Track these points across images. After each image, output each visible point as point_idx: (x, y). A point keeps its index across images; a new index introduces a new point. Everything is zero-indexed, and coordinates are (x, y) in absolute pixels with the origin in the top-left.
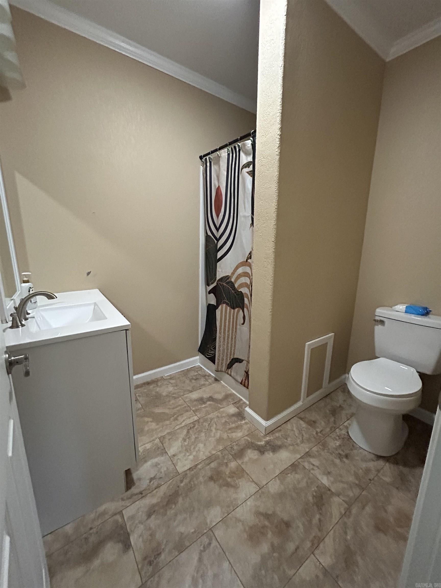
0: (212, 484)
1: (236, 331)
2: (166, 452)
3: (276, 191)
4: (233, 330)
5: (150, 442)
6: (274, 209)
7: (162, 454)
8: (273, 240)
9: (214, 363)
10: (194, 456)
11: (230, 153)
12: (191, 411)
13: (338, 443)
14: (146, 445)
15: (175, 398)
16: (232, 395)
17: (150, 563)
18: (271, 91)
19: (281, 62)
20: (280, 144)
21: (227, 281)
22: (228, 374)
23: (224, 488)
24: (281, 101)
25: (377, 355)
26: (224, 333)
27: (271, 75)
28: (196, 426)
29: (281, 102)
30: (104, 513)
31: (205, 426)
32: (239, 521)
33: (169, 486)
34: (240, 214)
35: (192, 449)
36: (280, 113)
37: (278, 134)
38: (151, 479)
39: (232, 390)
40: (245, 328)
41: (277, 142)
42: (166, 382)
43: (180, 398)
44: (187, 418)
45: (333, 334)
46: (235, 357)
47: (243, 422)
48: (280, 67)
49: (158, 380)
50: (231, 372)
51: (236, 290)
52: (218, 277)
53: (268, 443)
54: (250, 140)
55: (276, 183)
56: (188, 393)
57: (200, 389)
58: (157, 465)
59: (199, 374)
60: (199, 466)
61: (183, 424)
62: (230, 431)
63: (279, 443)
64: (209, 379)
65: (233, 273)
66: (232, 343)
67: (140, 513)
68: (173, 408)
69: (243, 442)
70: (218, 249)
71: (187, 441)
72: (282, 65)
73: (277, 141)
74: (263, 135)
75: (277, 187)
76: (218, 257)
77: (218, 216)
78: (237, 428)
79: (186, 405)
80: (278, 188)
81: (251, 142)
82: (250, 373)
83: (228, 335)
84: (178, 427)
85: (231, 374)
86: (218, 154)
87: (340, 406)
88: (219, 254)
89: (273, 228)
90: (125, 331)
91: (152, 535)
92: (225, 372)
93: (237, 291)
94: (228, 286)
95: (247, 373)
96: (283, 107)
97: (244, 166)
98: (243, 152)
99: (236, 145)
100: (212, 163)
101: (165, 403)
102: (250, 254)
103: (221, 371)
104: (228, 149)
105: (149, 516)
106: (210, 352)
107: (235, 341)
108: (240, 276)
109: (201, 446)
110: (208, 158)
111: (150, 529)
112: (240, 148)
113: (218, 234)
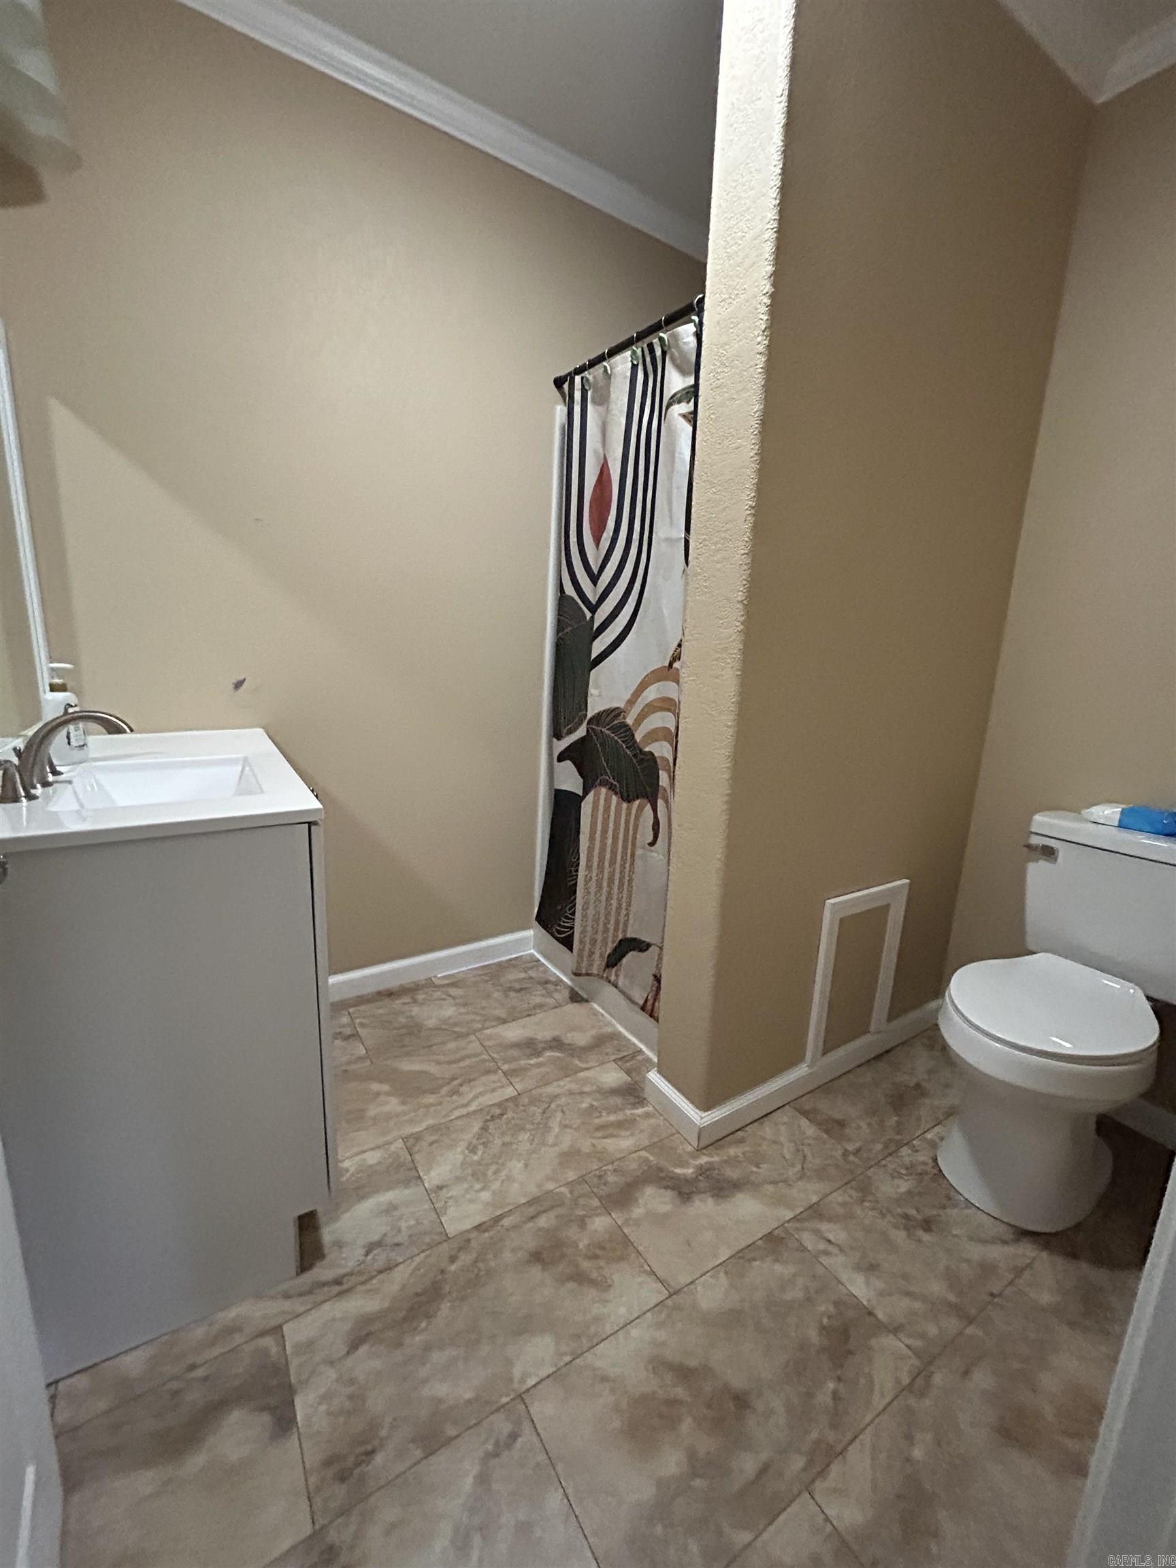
0: (536, 1272)
1: (632, 864)
2: (420, 1177)
4: (624, 860)
5: (379, 1147)
6: (747, 509)
7: (406, 1183)
8: (740, 597)
9: (571, 949)
10: (494, 1193)
11: (638, 364)
12: (500, 1072)
13: (904, 1186)
14: (365, 1155)
15: (459, 1036)
16: (616, 1036)
17: (342, 1477)
18: (751, 169)
19: (781, 84)
20: (769, 321)
21: (614, 723)
22: (609, 982)
23: (571, 1285)
24: (778, 197)
25: (1031, 947)
26: (601, 867)
27: (752, 122)
28: (510, 1114)
29: (776, 199)
30: (231, 1330)
31: (534, 1115)
32: (604, 1379)
33: (417, 1269)
34: (657, 534)
35: (490, 1173)
36: (773, 229)
37: (764, 292)
38: (370, 1248)
39: (614, 1022)
40: (657, 855)
41: (762, 316)
42: (438, 994)
43: (472, 1038)
44: (485, 1091)
45: (908, 881)
46: (628, 936)
47: (640, 1111)
48: (777, 97)
49: (418, 985)
50: (617, 976)
51: (638, 747)
52: (590, 715)
53: (703, 1171)
54: (692, 324)
55: (755, 433)
56: (495, 1024)
57: (529, 1015)
58: (391, 1208)
59: (531, 978)
60: (506, 1222)
61: (473, 1108)
62: (599, 1134)
63: (732, 1173)
64: (557, 990)
65: (631, 702)
66: (620, 896)
67: (330, 1337)
68: (450, 1063)
69: (632, 1165)
70: (596, 629)
71: (480, 1153)
72: (783, 90)
73: (763, 312)
74: (724, 300)
75: (757, 447)
76: (595, 654)
77: (597, 540)
78: (620, 1125)
79: (486, 1057)
80: (758, 450)
81: (695, 329)
82: (663, 980)
83: (612, 874)
84: (457, 1113)
85: (617, 983)
86: (605, 367)
87: (918, 1086)
88: (598, 647)
89: (741, 564)
90: (307, 825)
91: (358, 1398)
92: (600, 976)
93: (641, 750)
94: (616, 738)
95: (657, 979)
96: (781, 213)
97: (675, 399)
98: (673, 360)
99: (654, 341)
100: (590, 393)
101: (431, 1046)
102: (680, 645)
103: (587, 975)
104: (634, 352)
105: (354, 1346)
106: (564, 922)
107: (630, 892)
108: (651, 709)
109: (516, 1166)
110: (578, 379)
111: (352, 1381)
112: (666, 348)
113: (595, 593)
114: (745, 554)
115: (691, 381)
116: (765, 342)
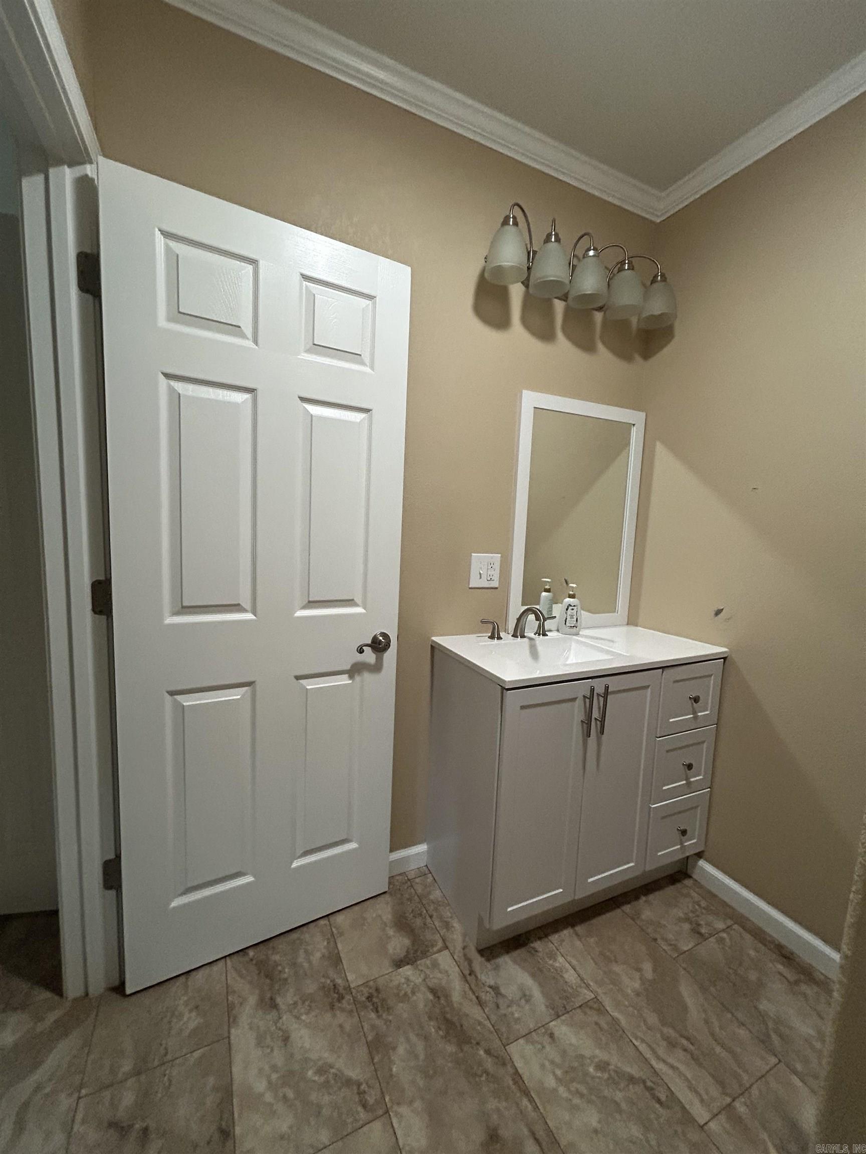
2: (558, 1016)
5: (582, 980)
7: (551, 1006)
10: (555, 1090)
12: (729, 1100)
14: (572, 971)
15: (764, 1041)
17: (370, 998)
28: (663, 1112)
33: (480, 1023)
35: (575, 1085)
38: (495, 989)
43: (772, 1059)
44: (687, 1079)
58: (526, 997)
60: (525, 1102)
61: (659, 1066)
67: (439, 975)
68: (714, 1035)
71: (599, 1075)
79: (746, 1080)
84: (642, 1047)
91: (405, 998)
101: (728, 1010)
105: (433, 991)
109: (592, 1118)
111: (413, 993)
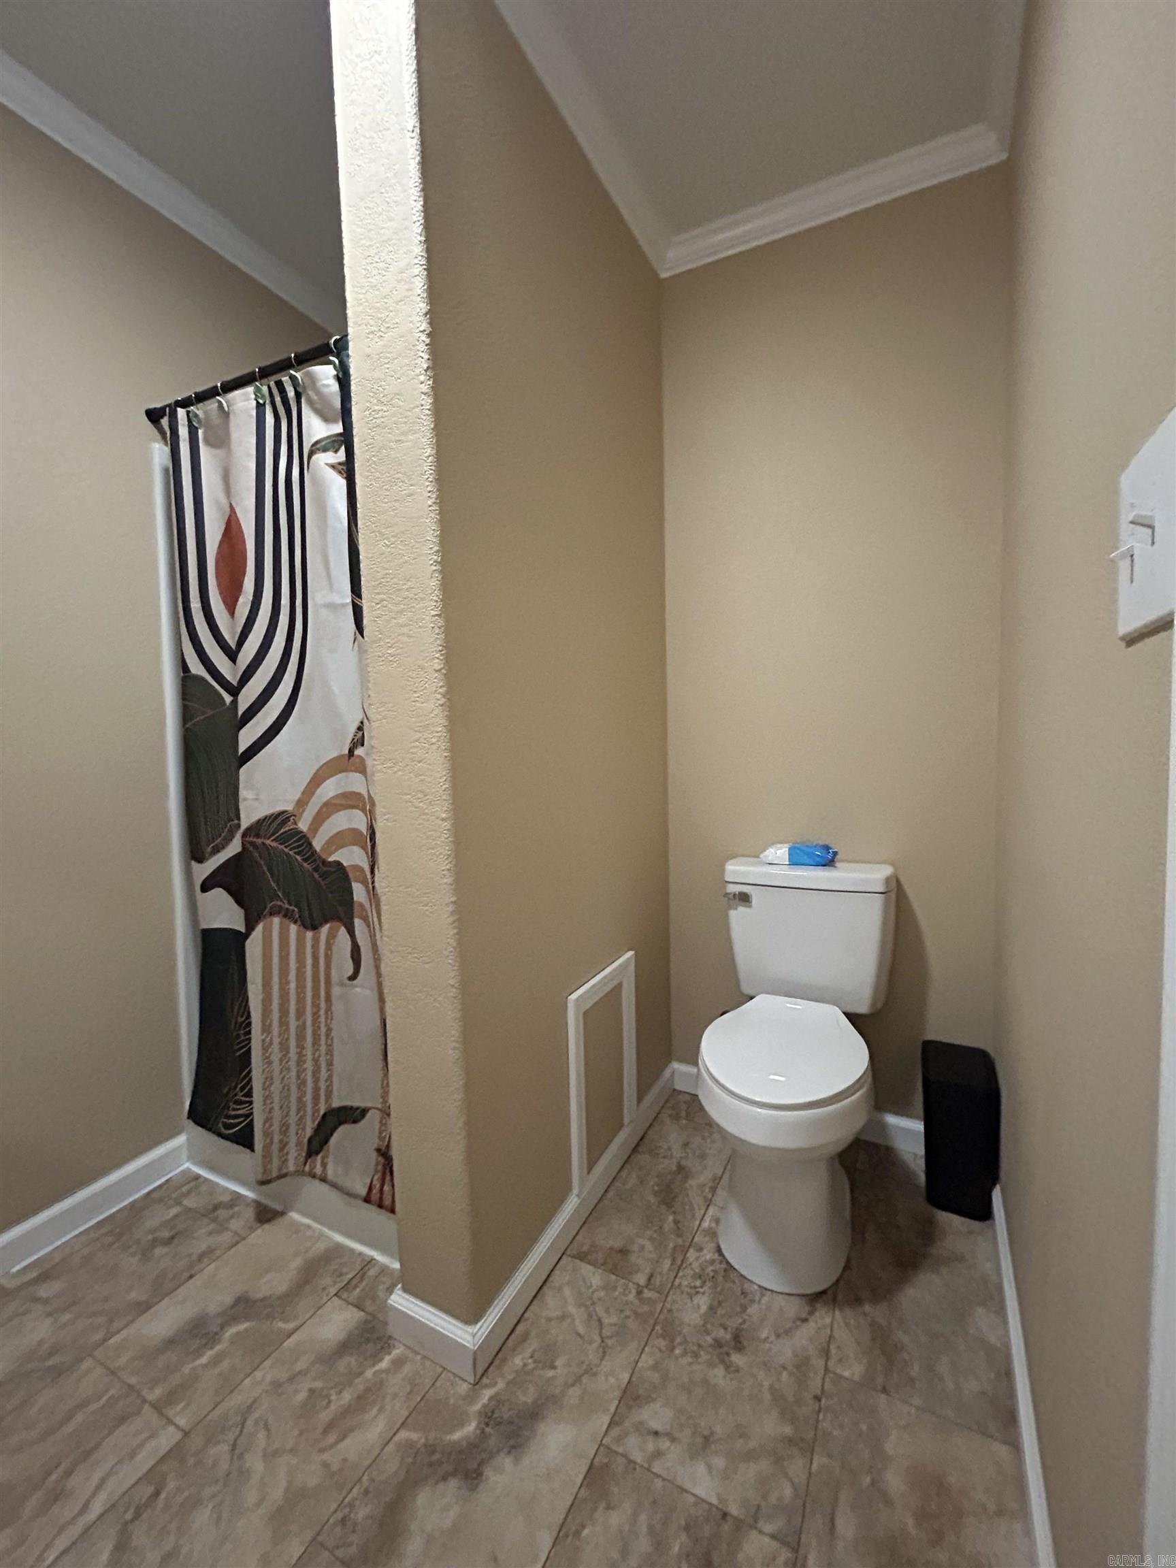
1: (329, 1009)
3: (430, 506)
4: (316, 1006)
6: (432, 564)
8: (436, 665)
9: (251, 1147)
11: (264, 404)
12: (147, 1407)
15: (58, 1373)
18: (387, 199)
19: (411, 120)
20: (431, 361)
21: (282, 831)
22: (314, 1176)
25: (746, 990)
26: (284, 1023)
27: (382, 151)
29: (421, 235)
31: (215, 1464)
34: (313, 599)
39: (329, 1232)
40: (363, 989)
41: (422, 354)
43: (87, 1364)
44: (120, 1462)
45: (631, 953)
46: (336, 1104)
47: (386, 1362)
50: (324, 1165)
51: (320, 857)
52: (245, 822)
53: (488, 1417)
54: (330, 365)
55: (430, 479)
56: (129, 1318)
57: (191, 1277)
59: (189, 1210)
61: (97, 1508)
62: (331, 1438)
63: (527, 1397)
64: (233, 1215)
65: (302, 803)
66: (317, 1055)
69: (392, 1467)
70: (241, 716)
72: (414, 127)
73: (422, 350)
74: (372, 332)
75: (434, 496)
76: (243, 746)
77: (231, 608)
80: (436, 499)
81: (335, 373)
82: (395, 1153)
83: (301, 1030)
84: (61, 1543)
85: (326, 1174)
86: (220, 402)
87: (680, 1168)
88: (246, 737)
89: (433, 628)
92: (299, 1173)
93: (324, 862)
94: (286, 850)
95: (385, 1154)
96: (428, 250)
97: (317, 447)
98: (311, 403)
99: (283, 379)
100: (200, 432)
102: (360, 728)
103: (282, 1176)
104: (258, 391)
106: (234, 1110)
107: (330, 1046)
108: (330, 808)
110: (181, 412)
112: (300, 390)
113: (235, 671)
114: (437, 615)
115: (338, 428)
116: (429, 383)
